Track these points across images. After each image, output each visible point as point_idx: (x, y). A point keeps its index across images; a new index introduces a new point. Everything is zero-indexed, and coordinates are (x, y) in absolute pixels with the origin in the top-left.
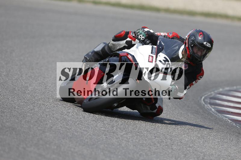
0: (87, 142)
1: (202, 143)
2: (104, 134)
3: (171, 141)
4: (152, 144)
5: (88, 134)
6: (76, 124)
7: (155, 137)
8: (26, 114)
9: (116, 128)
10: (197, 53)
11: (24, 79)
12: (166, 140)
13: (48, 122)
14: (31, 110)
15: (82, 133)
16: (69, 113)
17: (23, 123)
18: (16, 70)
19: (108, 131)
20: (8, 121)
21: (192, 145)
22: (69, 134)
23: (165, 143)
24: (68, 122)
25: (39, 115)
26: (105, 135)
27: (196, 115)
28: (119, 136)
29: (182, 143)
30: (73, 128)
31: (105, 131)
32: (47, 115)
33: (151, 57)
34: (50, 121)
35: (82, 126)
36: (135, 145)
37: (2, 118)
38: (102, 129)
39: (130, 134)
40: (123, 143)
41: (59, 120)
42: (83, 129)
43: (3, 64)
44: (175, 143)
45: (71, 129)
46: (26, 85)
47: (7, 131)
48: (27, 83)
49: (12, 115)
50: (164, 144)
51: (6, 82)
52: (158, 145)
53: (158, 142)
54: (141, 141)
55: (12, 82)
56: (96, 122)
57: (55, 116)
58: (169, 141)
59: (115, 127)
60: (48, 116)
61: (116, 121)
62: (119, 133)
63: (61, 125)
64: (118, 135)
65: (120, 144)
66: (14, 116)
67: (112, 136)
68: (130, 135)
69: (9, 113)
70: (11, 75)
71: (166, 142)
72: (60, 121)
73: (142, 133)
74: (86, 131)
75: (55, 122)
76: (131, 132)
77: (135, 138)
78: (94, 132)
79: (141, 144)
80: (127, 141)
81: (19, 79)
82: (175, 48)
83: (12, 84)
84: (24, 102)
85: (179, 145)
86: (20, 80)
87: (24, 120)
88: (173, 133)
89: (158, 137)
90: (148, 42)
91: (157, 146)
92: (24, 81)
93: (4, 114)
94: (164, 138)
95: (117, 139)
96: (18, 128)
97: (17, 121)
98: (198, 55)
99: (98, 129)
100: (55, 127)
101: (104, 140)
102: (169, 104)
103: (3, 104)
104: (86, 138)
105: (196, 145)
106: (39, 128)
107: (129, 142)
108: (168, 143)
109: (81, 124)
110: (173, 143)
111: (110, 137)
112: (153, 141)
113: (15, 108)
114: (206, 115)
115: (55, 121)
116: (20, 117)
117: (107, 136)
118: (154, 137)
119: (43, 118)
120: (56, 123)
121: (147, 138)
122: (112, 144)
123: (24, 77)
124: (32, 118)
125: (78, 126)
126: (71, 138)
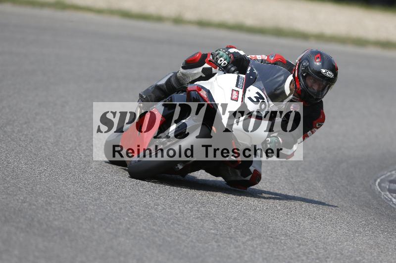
0: (187, 253)
1: (375, 255)
2: (216, 240)
3: (326, 251)
4: (293, 256)
5: (188, 240)
6: (169, 223)
7: (300, 245)
8: (86, 206)
9: (235, 231)
10: (312, 86)
11: (84, 150)
12: (317, 250)
13: (122, 220)
14: (96, 200)
15: (178, 238)
16: (158, 205)
17: (81, 221)
18: (71, 135)
19: (221, 235)
20: (56, 218)
21: (360, 258)
22: (157, 239)
23: (315, 255)
24: (156, 220)
25: (109, 208)
26: (216, 242)
27: (366, 209)
28: (240, 243)
29: (342, 254)
30: (164, 230)
31: (217, 235)
32: (121, 209)
33: (235, 92)
34: (127, 219)
35: (179, 227)
36: (266, 259)
37: (47, 214)
38: (212, 231)
39: (257, 239)
40: (247, 254)
41: (142, 217)
42: (181, 231)
43: (50, 124)
44: (331, 255)
45: (160, 231)
46: (87, 159)
47: (56, 235)
48: (89, 156)
49: (64, 208)
50: (313, 257)
51: (55, 154)
52: (304, 258)
53: (304, 254)
54: (275, 251)
55: (65, 154)
56: (202, 220)
57: (135, 210)
58: (322, 251)
59: (233, 228)
60: (123, 211)
61: (234, 219)
62: (240, 238)
63: (145, 225)
64: (237, 242)
65: (241, 256)
66: (68, 209)
67: (228, 243)
68: (258, 242)
69: (59, 205)
70: (62, 142)
71: (317, 254)
72: (142, 219)
73: (277, 238)
74: (186, 235)
75: (133, 220)
76: (260, 237)
77: (266, 246)
78: (199, 236)
79: (275, 256)
80: (252, 252)
81: (75, 149)
82: (279, 79)
83: (64, 158)
84: (84, 186)
85: (338, 259)
86: (78, 151)
87: (84, 217)
88: (328, 239)
89: (303, 245)
90: (233, 69)
91: (303, 260)
92: (83, 153)
93: (50, 206)
94: (314, 246)
95: (236, 247)
96: (73, 231)
97: (71, 217)
98: (314, 90)
99: (205, 232)
100: (134, 228)
101: (215, 251)
102: (322, 191)
103: (50, 191)
104: (185, 246)
105: (366, 258)
106: (108, 230)
107: (255, 252)
108: (320, 255)
109: (176, 224)
110: (328, 255)
111: (226, 245)
112: (296, 251)
113: (68, 196)
114: (383, 209)
115: (134, 218)
116: (77, 211)
117: (220, 244)
118: (297, 246)
119: (114, 213)
120: (136, 222)
121: (285, 247)
122: (229, 255)
123: (83, 145)
124: (97, 214)
125: (172, 226)
126: (160, 246)
